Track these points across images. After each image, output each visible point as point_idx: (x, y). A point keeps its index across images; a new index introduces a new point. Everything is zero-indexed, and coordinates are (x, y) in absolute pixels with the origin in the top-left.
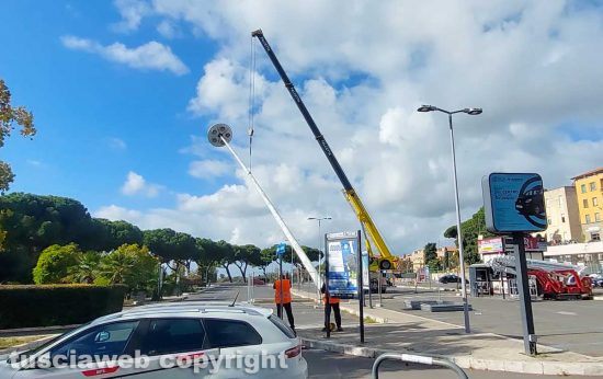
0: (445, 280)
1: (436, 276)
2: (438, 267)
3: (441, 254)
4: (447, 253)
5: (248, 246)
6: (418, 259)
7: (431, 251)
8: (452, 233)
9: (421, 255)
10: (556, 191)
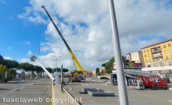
0: (102, 78)
1: (99, 77)
2: (100, 75)
3: (100, 71)
4: (102, 70)
5: (49, 68)
6: (94, 72)
7: (98, 70)
8: (104, 65)
9: (95, 71)
10: (135, 53)
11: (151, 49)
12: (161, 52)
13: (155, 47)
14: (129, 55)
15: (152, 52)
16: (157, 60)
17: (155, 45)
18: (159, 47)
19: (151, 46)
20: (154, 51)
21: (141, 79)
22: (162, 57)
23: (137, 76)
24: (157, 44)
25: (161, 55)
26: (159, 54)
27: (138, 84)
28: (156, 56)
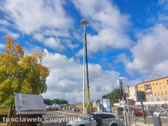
10: (133, 87)
11: (145, 85)
12: (151, 89)
13: (147, 84)
14: (127, 88)
15: (145, 88)
16: (148, 96)
17: (147, 82)
18: (150, 84)
19: (144, 83)
20: (146, 87)
21: (134, 110)
22: (152, 93)
23: (132, 109)
24: (148, 82)
25: (151, 91)
26: (150, 90)
27: (133, 113)
28: (148, 92)
